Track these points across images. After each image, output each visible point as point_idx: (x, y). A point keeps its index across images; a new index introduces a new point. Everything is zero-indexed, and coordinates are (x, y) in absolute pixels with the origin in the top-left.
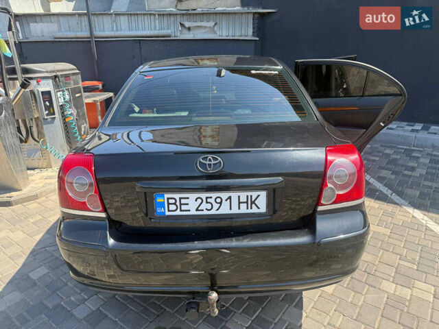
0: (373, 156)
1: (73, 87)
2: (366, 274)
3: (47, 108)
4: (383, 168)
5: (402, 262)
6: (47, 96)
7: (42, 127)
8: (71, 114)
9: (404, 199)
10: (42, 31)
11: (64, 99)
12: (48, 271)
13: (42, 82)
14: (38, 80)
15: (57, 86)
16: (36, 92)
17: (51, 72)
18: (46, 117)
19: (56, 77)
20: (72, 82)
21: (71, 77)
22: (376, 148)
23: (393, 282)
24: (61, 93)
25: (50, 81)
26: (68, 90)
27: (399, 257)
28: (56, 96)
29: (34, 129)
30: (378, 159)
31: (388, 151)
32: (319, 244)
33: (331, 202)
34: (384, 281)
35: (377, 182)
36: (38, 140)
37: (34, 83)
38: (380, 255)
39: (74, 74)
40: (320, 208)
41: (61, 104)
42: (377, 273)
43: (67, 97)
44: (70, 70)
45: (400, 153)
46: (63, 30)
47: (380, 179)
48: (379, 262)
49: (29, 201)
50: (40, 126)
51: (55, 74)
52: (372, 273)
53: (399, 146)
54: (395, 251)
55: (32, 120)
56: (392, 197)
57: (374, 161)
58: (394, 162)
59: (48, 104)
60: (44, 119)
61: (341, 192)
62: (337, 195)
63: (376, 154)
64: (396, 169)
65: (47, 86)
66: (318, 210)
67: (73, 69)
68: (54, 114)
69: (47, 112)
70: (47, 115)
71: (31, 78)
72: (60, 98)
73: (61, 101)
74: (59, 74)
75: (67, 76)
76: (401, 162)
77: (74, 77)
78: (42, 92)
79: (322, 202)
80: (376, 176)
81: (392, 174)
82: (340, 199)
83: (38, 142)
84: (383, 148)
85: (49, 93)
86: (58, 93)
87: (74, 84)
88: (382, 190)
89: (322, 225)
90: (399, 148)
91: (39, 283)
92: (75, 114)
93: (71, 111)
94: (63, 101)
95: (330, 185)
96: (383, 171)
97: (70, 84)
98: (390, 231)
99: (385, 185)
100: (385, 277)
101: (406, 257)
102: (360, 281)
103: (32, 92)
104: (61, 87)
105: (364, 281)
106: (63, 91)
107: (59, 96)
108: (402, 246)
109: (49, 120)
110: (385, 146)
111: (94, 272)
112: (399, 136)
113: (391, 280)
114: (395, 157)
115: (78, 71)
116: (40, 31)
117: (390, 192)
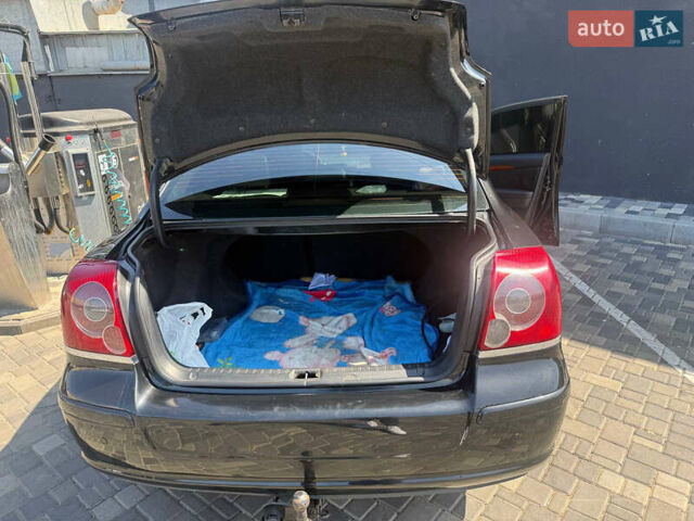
0: (602, 257)
1: (124, 145)
2: (577, 459)
3: (81, 180)
4: (617, 278)
5: (637, 439)
6: (81, 162)
7: (74, 210)
8: (120, 189)
9: (648, 331)
10: (84, 59)
11: (109, 165)
12: (63, 442)
13: (75, 139)
14: (69, 136)
15: (97, 146)
16: (65, 156)
17: (88, 124)
18: (79, 194)
19: (96, 131)
20: (123, 139)
21: (122, 132)
22: (609, 244)
23: (621, 474)
24: (104, 156)
25: (87, 139)
26: (115, 151)
27: (634, 429)
28: (96, 160)
29: (62, 214)
30: (610, 262)
31: (627, 249)
32: (480, 415)
33: (500, 345)
34: (606, 471)
35: (605, 301)
36: (67, 229)
37: (61, 141)
38: (601, 427)
39: (125, 126)
40: (482, 355)
41: (103, 173)
42: (595, 459)
43: (114, 163)
44: (121, 120)
45: (648, 252)
46: (115, 58)
47: (611, 296)
48: (600, 437)
49: (48, 326)
50: (71, 207)
51: (94, 127)
52: (587, 457)
53: (646, 242)
54: (627, 420)
55: (57, 198)
56: (629, 327)
57: (604, 265)
58: (636, 267)
59: (82, 173)
60: (77, 197)
61: (518, 329)
62: (512, 332)
63: (607, 254)
64: (638, 280)
65: (82, 145)
66: (480, 357)
67: (126, 119)
68: (92, 189)
69: (81, 186)
70: (82, 191)
71: (57, 134)
72: (101, 164)
73: (105, 169)
74: (101, 126)
75: (115, 131)
76: (648, 268)
77: (127, 131)
78: (73, 155)
79: (486, 344)
80: (605, 292)
81: (631, 288)
82: (516, 339)
83: (68, 233)
84: (619, 245)
85: (85, 156)
86: (100, 157)
87: (127, 143)
88: (613, 314)
89: (485, 383)
90: (647, 245)
91: (47, 463)
92: (127, 188)
93: (120, 184)
94: (107, 168)
95: (499, 316)
96: (617, 283)
97: (119, 141)
98: (621, 385)
99: (620, 307)
100: (608, 464)
101: (645, 430)
102: (566, 471)
103: (58, 155)
104: (105, 148)
105: (571, 470)
106: (108, 153)
107: (100, 160)
108: (641, 411)
109: (85, 198)
110: (624, 242)
111: (122, 453)
112: (645, 224)
113: (619, 470)
114: (638, 258)
115: (132, 122)
116: (80, 60)
117: (626, 318)
